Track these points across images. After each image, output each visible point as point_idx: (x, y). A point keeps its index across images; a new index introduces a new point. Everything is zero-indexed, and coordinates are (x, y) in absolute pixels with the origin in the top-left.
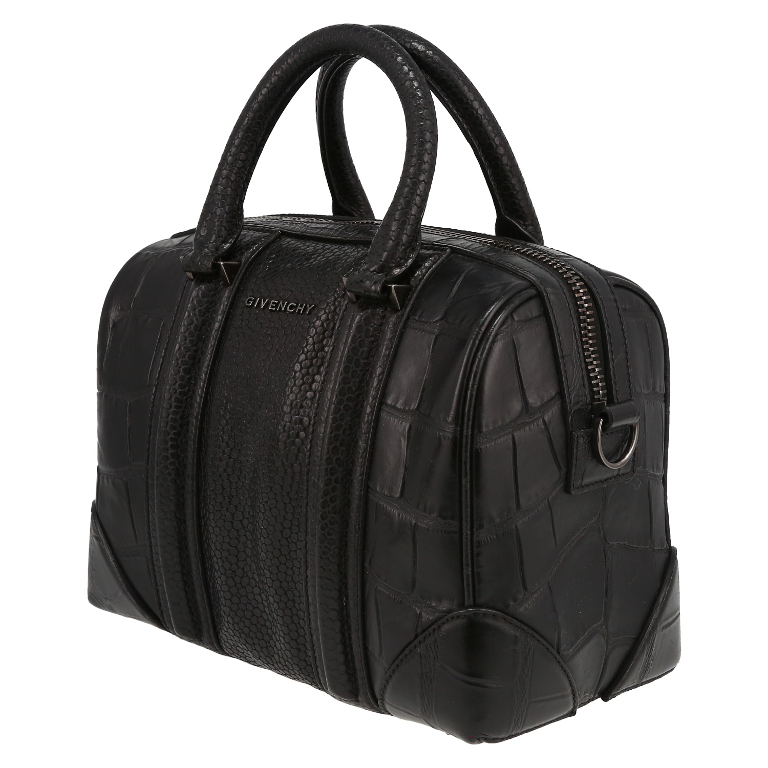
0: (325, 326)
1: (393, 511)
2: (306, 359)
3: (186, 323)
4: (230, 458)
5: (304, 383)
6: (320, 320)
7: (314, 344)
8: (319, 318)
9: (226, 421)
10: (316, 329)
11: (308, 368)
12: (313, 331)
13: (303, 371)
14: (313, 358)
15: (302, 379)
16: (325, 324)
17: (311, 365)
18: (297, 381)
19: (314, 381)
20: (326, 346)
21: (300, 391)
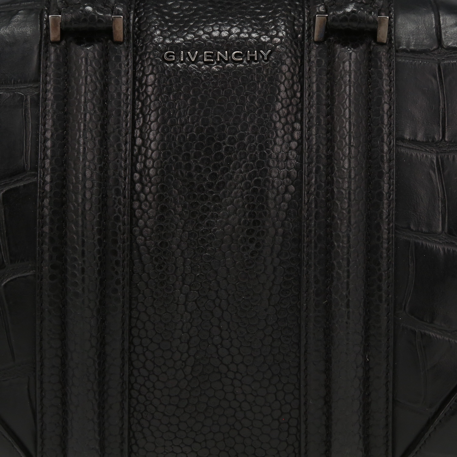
0: (292, 71)
1: (436, 247)
2: (283, 107)
3: (90, 89)
4: (184, 231)
5: (286, 133)
6: (286, 64)
7: (286, 90)
8: (284, 63)
9: (178, 190)
10: (284, 74)
11: (286, 117)
12: (282, 77)
13: (283, 120)
14: (288, 106)
15: (283, 129)
16: (291, 69)
17: (289, 113)
18: (279, 132)
19: (294, 129)
20: (297, 92)
21: (284, 141)
